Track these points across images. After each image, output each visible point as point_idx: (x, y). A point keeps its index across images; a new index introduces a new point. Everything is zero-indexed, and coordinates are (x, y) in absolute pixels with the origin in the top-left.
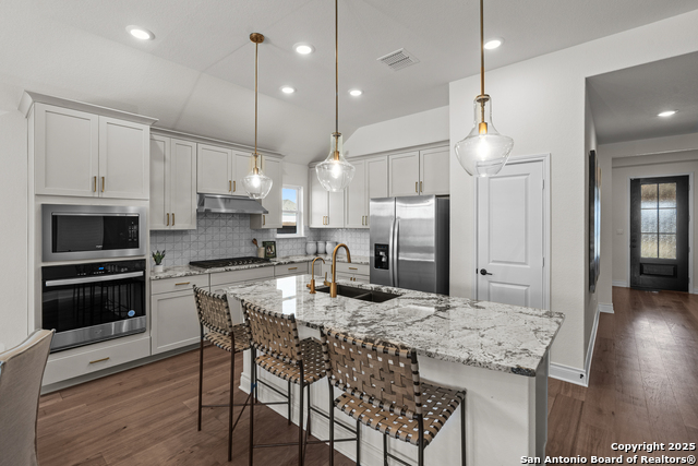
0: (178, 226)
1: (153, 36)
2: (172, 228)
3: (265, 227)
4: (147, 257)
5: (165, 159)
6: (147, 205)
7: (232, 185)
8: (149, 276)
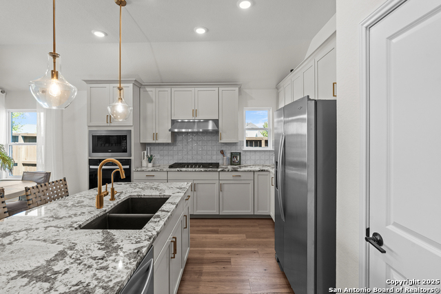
0: (160, 141)
1: (106, 34)
2: (157, 142)
3: (222, 141)
4: (132, 158)
5: (152, 102)
6: (132, 129)
7: (195, 113)
8: (133, 169)
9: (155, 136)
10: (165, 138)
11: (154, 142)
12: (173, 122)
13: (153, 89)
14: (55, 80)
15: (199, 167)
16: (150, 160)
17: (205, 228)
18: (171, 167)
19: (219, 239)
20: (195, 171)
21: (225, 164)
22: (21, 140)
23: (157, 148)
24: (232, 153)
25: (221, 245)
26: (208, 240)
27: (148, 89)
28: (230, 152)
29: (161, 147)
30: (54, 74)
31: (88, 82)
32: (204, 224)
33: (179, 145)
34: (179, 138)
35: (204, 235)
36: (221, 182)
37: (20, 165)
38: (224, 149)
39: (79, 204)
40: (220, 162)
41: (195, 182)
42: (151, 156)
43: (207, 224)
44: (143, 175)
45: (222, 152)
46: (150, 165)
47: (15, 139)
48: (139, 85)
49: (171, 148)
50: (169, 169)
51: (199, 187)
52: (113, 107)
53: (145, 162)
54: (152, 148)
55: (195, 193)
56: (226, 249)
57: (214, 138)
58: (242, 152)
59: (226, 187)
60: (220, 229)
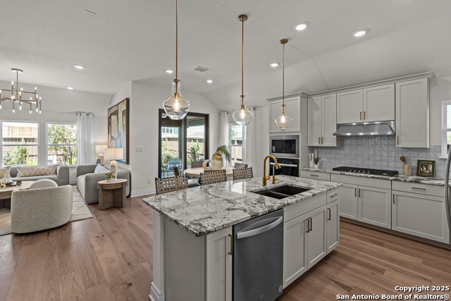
0: (326, 144)
1: (279, 64)
2: (323, 145)
3: (400, 146)
4: (300, 159)
5: (318, 109)
6: (300, 134)
7: (363, 115)
8: (300, 168)
9: (321, 140)
10: (331, 141)
11: (320, 145)
12: (338, 126)
13: (319, 97)
14: (243, 110)
15: (366, 173)
16: (316, 161)
17: (368, 237)
18: (334, 169)
19: (381, 251)
20: (360, 176)
21: (406, 173)
22: (236, 143)
23: (324, 151)
24: (419, 161)
25: (380, 257)
26: (365, 247)
27: (314, 98)
28: (417, 159)
29: (328, 151)
30: (243, 107)
31: (269, 100)
32: (369, 233)
33: (347, 149)
34: (347, 142)
35: (364, 242)
36: (394, 192)
37: (235, 159)
38: (406, 155)
39: (256, 182)
40: (400, 171)
41: (360, 187)
42: (317, 158)
43: (372, 234)
44: (309, 174)
45: (403, 159)
46: (316, 166)
47: (233, 142)
48: (306, 96)
49: (338, 151)
50: (332, 172)
51: (365, 194)
52: (279, 120)
53: (312, 163)
54: (320, 151)
55: (360, 199)
56: (384, 261)
57: (391, 142)
58: (437, 161)
59: (401, 200)
60: (387, 243)
